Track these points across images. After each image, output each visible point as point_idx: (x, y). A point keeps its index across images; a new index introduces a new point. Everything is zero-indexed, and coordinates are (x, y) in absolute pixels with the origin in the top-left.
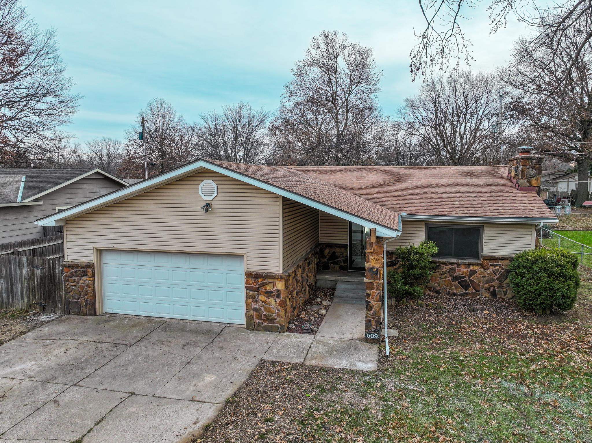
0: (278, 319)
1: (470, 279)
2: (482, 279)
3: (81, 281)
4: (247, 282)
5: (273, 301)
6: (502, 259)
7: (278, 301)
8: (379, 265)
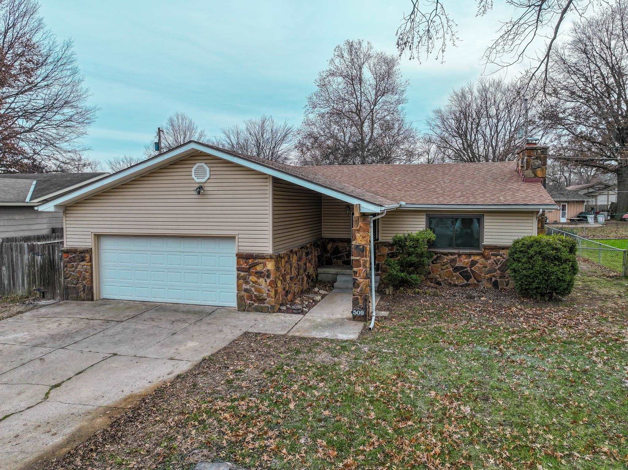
0: (268, 299)
1: (471, 270)
2: (483, 269)
3: (79, 267)
4: (238, 263)
5: (264, 281)
6: (503, 248)
7: (268, 281)
8: (365, 242)
